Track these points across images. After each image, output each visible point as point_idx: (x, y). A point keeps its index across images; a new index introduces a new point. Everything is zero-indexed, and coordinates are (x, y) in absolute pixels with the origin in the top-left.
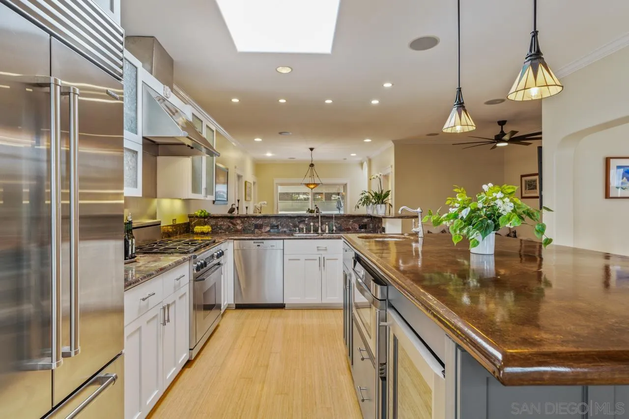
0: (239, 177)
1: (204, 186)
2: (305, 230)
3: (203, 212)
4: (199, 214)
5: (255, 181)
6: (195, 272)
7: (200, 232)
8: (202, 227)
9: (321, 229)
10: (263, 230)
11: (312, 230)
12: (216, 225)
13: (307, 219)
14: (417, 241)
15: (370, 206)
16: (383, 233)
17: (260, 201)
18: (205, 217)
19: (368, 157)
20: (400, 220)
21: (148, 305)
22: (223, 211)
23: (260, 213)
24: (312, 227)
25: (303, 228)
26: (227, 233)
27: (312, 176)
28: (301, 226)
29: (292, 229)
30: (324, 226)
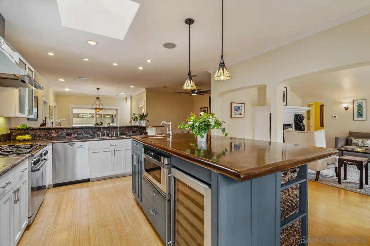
0: (45, 103)
1: (27, 108)
2: (101, 135)
3: (24, 126)
4: (21, 128)
5: (55, 106)
6: (33, 165)
7: (22, 139)
8: (24, 136)
9: (111, 134)
10: (72, 136)
11: (105, 135)
12: (35, 134)
13: (102, 129)
14: (169, 138)
15: (138, 122)
16: (146, 135)
17: (60, 119)
18: (27, 129)
19: (130, 95)
20: (155, 129)
21: (4, 191)
22: (37, 125)
23: (60, 126)
24: (105, 133)
25: (100, 134)
26: (44, 139)
27: (98, 104)
28: (98, 133)
29: (93, 135)
30: (112, 132)
